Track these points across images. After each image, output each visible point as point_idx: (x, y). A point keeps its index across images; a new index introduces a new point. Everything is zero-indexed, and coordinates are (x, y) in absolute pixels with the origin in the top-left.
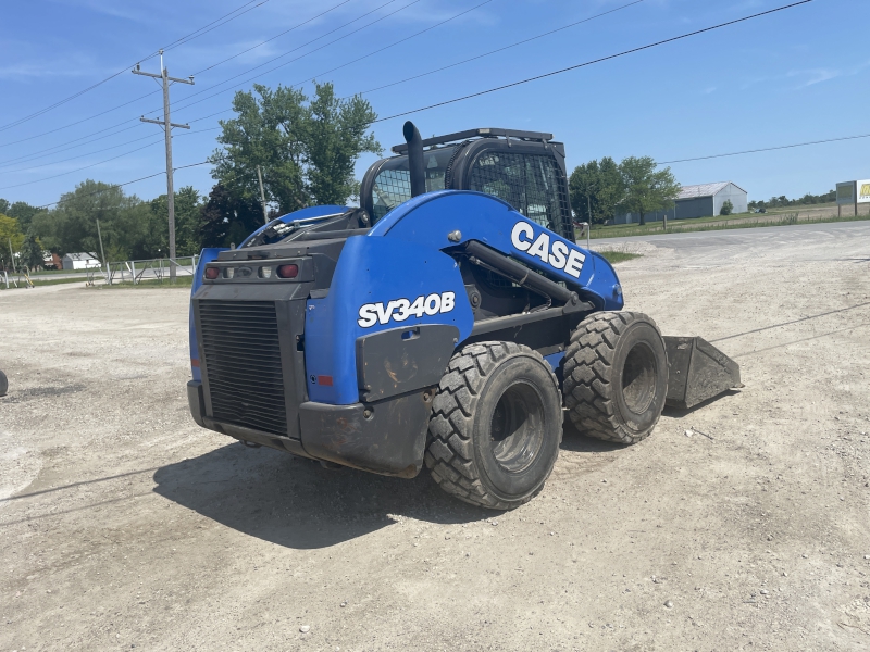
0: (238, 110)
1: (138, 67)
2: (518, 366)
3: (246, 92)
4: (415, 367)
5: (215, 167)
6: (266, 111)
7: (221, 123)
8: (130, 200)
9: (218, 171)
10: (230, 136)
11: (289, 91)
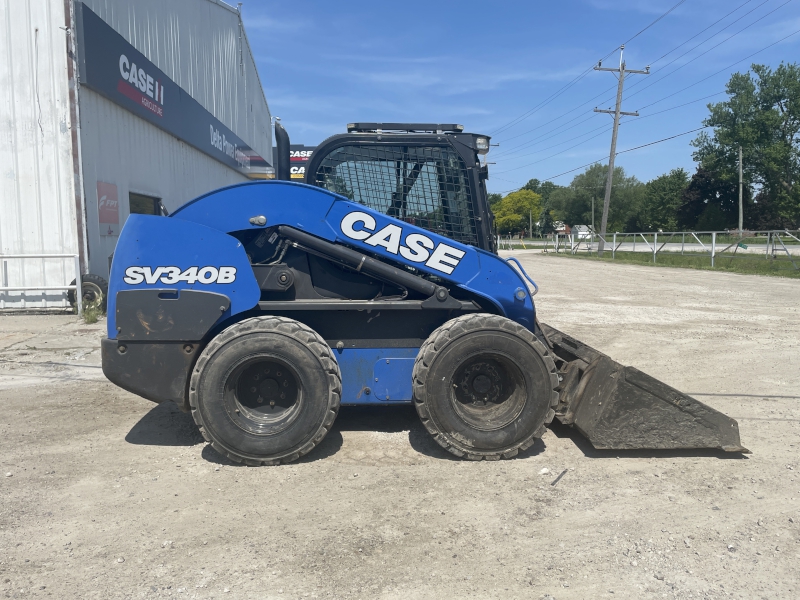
0: (731, 91)
1: (600, 64)
2: (265, 340)
3: (743, 73)
4: (171, 322)
5: (697, 149)
6: (762, 90)
7: (709, 106)
8: (628, 181)
9: (700, 153)
10: (717, 118)
11: (792, 68)
